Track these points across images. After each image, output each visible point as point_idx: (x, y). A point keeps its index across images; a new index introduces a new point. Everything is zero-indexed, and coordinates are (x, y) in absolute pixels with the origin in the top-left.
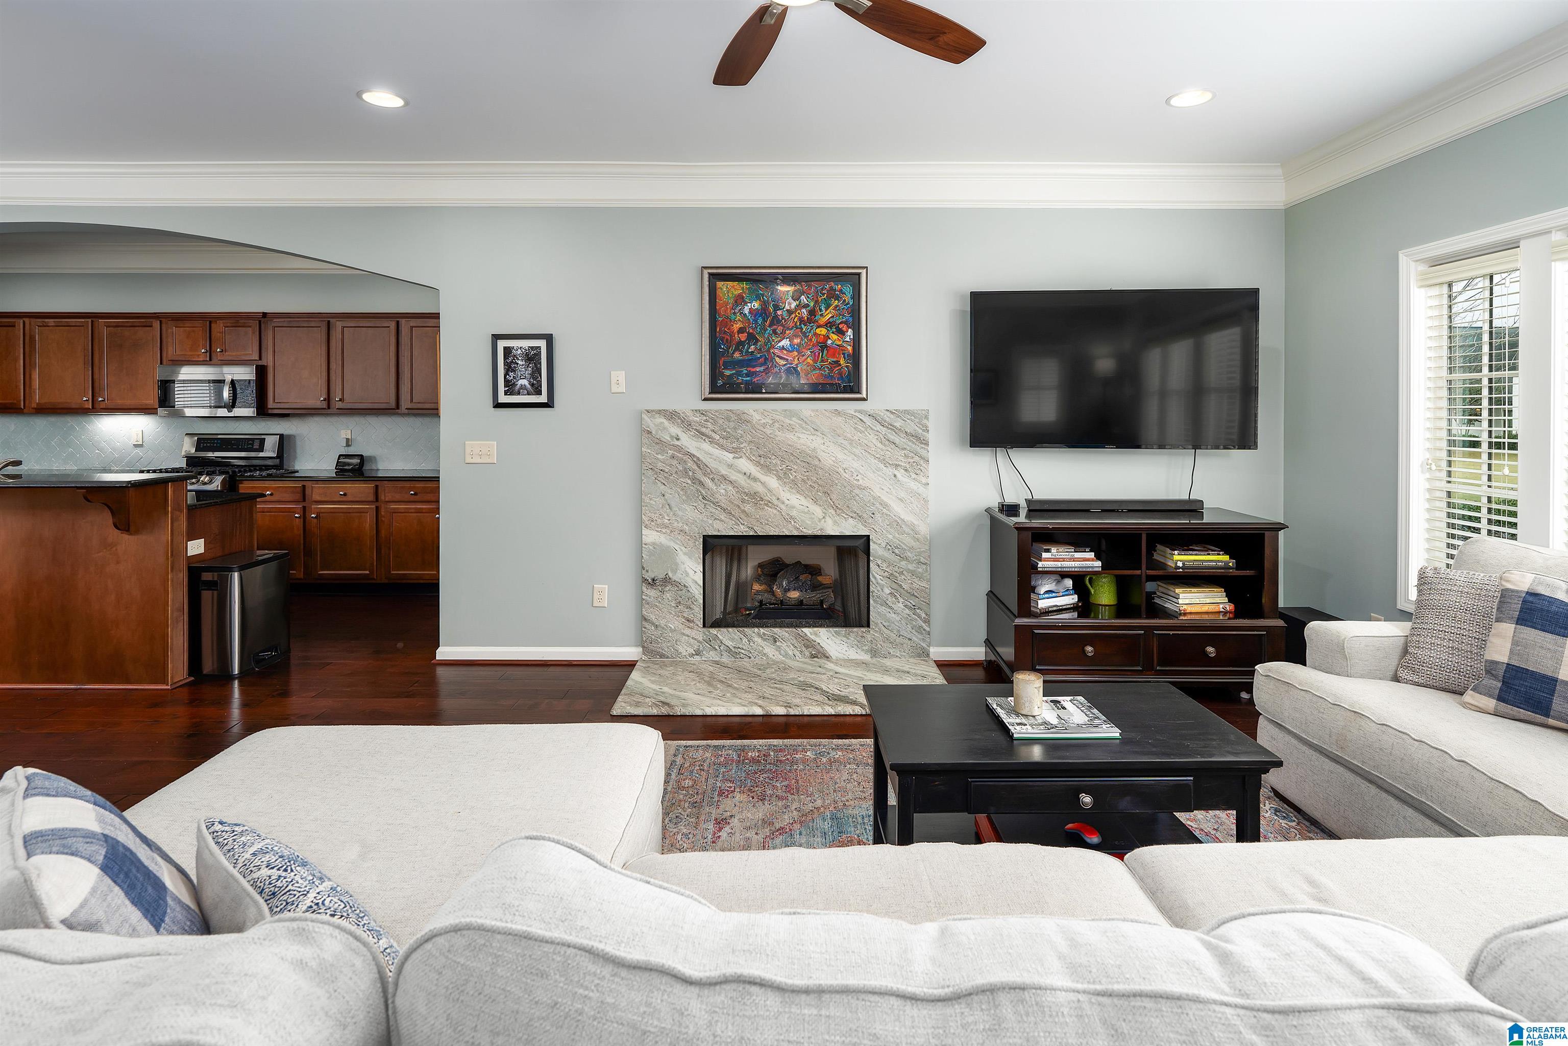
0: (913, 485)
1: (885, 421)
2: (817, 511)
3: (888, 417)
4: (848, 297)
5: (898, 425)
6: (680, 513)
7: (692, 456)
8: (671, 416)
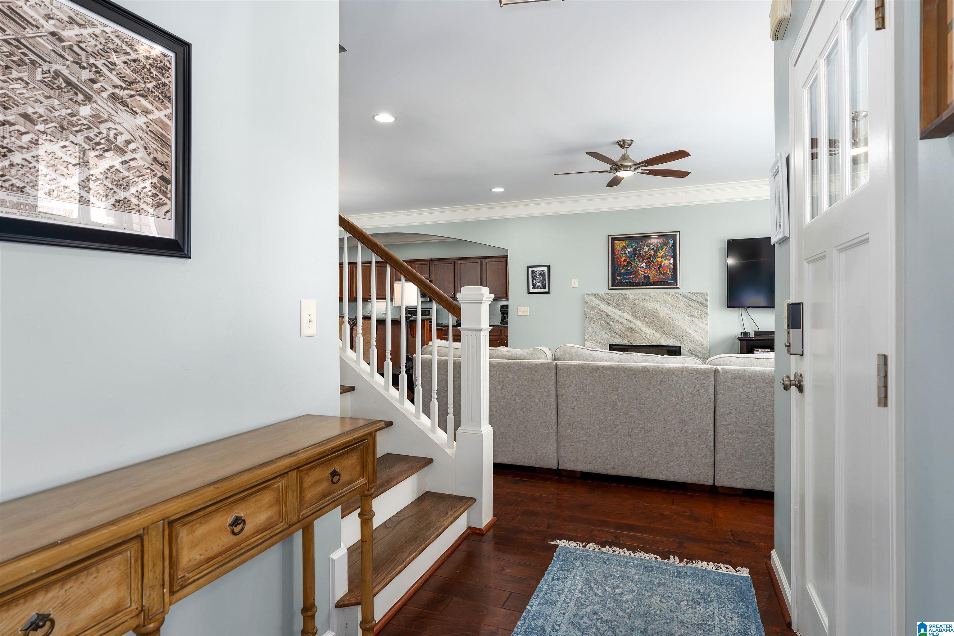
0: (701, 325)
1: (688, 297)
2: (658, 335)
3: (689, 295)
4: (671, 245)
5: (694, 298)
6: (600, 335)
7: (604, 312)
8: (596, 296)
